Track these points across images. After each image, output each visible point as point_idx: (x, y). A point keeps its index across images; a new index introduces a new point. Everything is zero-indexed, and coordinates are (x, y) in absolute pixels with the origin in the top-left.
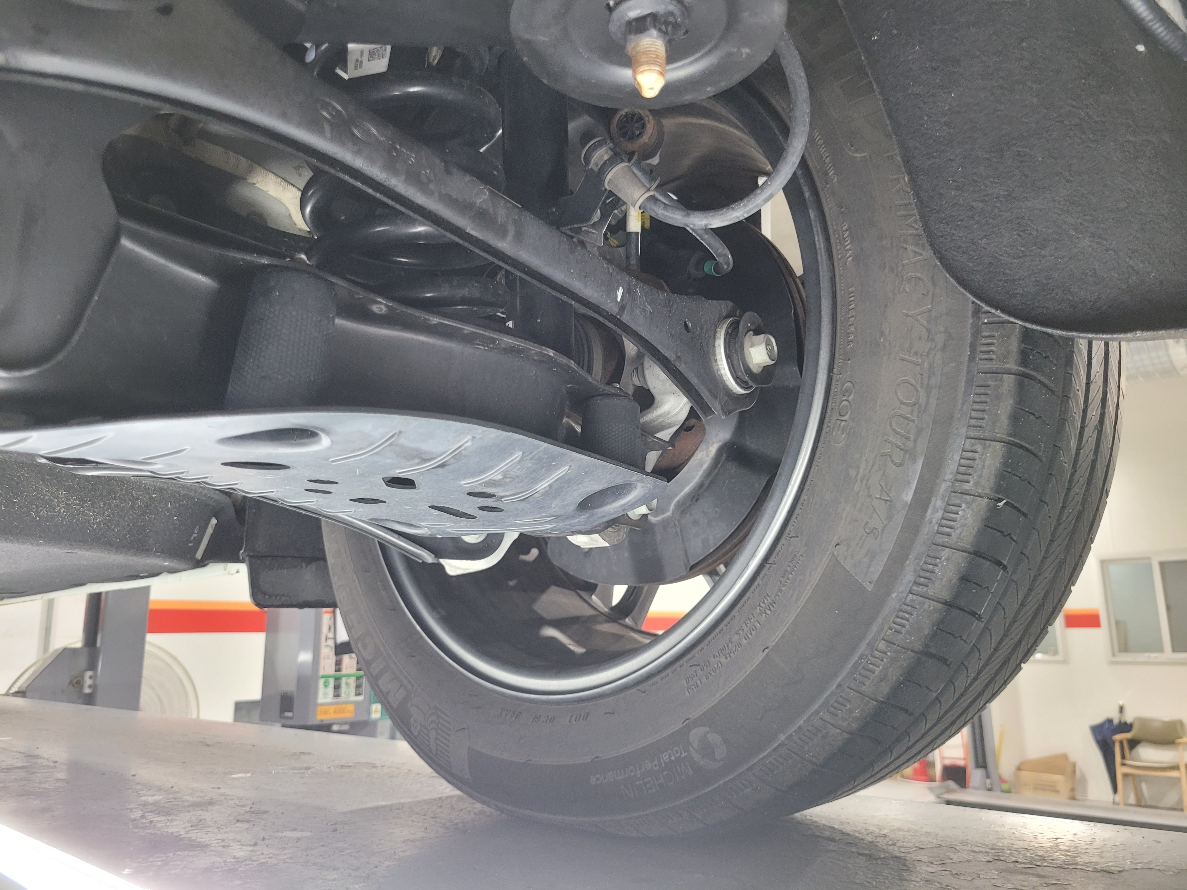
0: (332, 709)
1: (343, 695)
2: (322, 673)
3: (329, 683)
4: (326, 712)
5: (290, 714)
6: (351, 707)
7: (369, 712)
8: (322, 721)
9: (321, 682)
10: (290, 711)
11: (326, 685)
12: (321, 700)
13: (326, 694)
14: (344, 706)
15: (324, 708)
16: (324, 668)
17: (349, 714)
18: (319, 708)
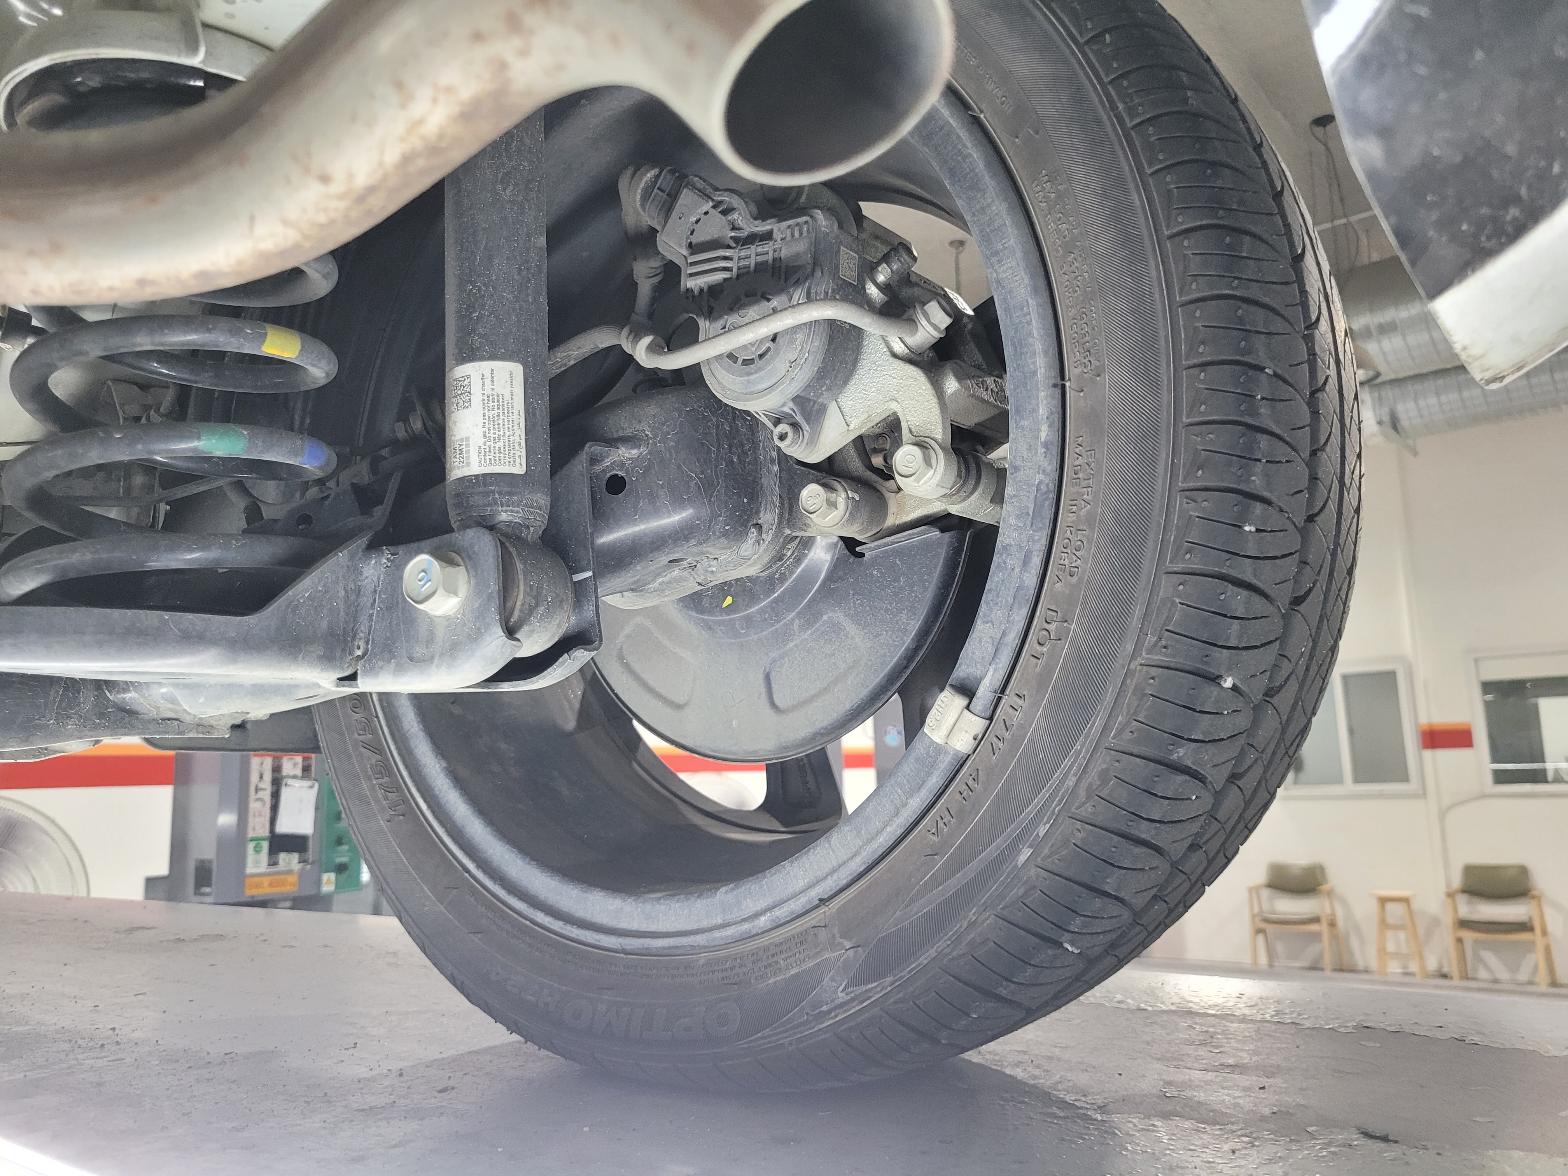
0: (266, 881)
1: (281, 862)
2: (251, 834)
3: (262, 847)
4: (257, 886)
5: (207, 890)
6: (292, 879)
7: (319, 882)
8: (253, 897)
9: (251, 846)
10: (209, 885)
11: (258, 850)
12: (250, 869)
13: (257, 863)
14: (282, 876)
15: (255, 880)
16: (254, 829)
17: (290, 886)
18: (248, 881)
